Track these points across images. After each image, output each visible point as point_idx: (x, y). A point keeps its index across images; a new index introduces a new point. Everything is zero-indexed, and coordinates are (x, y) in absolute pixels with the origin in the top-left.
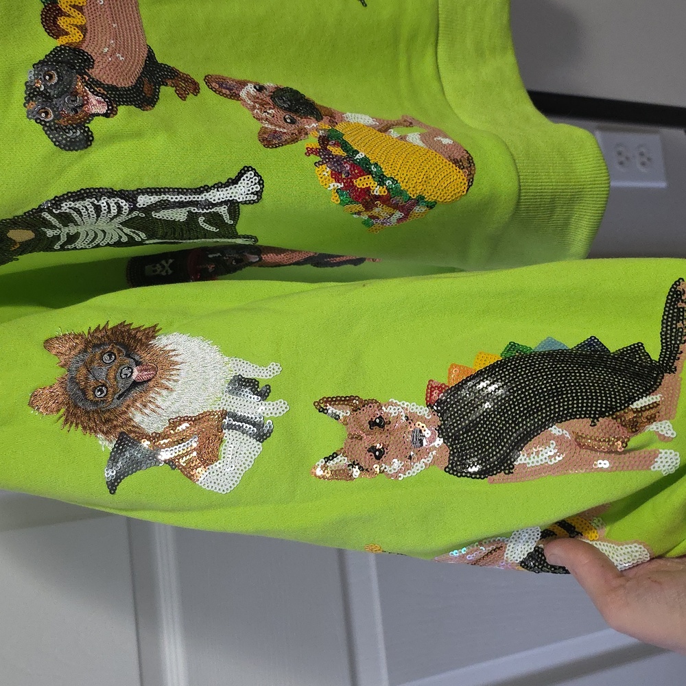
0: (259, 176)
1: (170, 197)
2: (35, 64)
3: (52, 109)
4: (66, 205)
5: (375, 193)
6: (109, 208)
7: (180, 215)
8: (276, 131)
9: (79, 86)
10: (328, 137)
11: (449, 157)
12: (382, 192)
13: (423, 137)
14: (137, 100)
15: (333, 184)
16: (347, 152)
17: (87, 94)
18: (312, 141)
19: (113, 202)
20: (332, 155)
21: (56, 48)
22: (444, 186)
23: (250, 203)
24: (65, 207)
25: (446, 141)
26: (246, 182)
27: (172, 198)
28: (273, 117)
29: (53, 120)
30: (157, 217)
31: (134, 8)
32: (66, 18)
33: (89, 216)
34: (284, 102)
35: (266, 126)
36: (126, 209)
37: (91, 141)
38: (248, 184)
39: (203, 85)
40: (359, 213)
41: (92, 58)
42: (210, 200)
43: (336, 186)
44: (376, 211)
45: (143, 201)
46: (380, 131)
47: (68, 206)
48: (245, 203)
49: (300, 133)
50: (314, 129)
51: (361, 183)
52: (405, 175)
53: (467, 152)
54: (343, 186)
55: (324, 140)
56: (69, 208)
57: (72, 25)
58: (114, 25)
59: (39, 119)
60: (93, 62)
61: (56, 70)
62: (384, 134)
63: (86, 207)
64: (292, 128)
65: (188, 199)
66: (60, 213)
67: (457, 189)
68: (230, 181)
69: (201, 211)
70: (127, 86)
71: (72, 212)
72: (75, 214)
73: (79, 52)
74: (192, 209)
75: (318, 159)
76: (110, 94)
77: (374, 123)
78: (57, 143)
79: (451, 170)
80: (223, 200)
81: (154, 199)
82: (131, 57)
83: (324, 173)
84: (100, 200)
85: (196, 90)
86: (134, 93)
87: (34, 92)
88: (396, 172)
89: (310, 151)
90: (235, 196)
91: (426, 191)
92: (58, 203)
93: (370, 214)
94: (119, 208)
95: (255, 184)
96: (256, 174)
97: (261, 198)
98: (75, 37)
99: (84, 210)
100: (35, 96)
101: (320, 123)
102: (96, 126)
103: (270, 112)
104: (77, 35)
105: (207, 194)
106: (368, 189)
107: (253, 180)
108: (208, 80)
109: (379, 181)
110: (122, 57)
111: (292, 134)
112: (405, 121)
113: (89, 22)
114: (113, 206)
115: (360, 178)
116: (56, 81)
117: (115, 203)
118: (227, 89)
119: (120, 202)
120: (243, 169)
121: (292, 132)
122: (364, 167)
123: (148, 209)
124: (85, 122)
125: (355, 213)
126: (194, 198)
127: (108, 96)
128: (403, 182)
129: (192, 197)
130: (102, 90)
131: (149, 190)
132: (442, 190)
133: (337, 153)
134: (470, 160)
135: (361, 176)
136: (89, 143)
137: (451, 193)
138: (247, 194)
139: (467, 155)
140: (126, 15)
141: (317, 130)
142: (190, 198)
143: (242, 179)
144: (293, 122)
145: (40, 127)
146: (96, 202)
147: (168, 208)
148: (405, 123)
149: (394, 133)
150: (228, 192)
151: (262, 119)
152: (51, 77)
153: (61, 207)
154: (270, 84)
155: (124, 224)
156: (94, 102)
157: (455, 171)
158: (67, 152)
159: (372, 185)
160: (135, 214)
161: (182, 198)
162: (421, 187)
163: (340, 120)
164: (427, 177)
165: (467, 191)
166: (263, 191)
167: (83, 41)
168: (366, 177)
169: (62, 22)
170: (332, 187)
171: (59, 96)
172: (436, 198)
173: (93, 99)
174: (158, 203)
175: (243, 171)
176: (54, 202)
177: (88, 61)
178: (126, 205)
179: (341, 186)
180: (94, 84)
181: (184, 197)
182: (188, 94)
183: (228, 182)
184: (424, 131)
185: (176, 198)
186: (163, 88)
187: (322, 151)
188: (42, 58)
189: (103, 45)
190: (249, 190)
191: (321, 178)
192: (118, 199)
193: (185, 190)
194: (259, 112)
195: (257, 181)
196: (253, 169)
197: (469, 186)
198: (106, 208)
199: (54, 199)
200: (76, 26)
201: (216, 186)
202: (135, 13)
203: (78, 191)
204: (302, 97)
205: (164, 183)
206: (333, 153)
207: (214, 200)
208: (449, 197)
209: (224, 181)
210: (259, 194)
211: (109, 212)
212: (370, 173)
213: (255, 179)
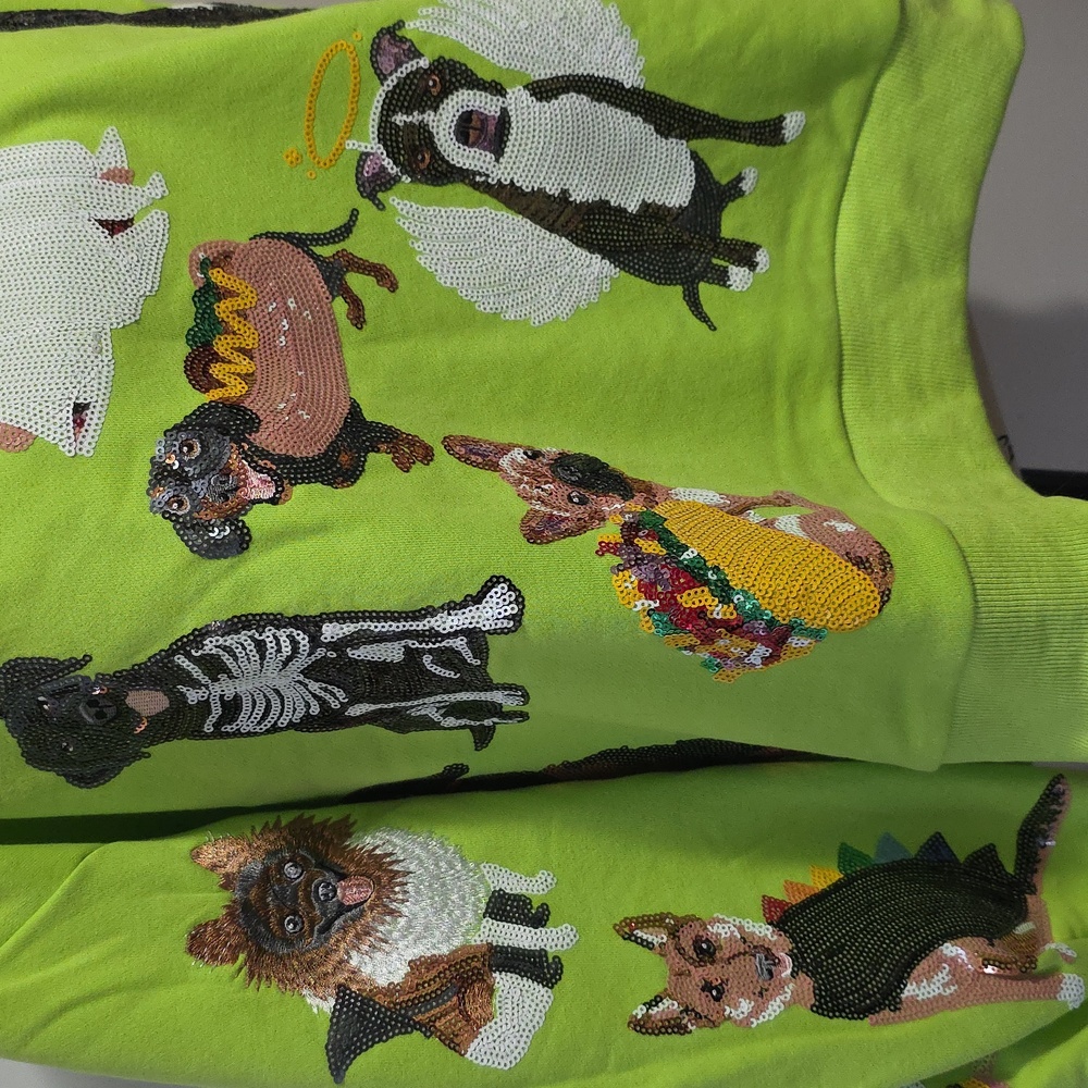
0: (515, 590)
1: (373, 625)
2: (168, 430)
3: (190, 496)
4: (211, 642)
5: (715, 615)
6: (278, 644)
7: (393, 653)
8: (552, 515)
9: (234, 459)
10: (638, 524)
11: (847, 554)
12: (728, 614)
13: (804, 522)
14: (327, 475)
15: (641, 602)
16: (668, 548)
17: (246, 471)
18: (611, 531)
19: (284, 635)
20: (643, 554)
21: (202, 406)
22: (838, 602)
23: (502, 633)
24: (210, 646)
25: (842, 527)
26: (495, 600)
27: (376, 627)
28: (551, 494)
29: (190, 513)
30: (355, 656)
31: (334, 350)
32: (224, 366)
33: (248, 659)
34: (572, 474)
35: (537, 507)
36: (304, 646)
37: (248, 543)
38: (497, 603)
39: (439, 450)
40: (691, 648)
41: (257, 417)
42: (437, 629)
43: (646, 605)
44: (721, 643)
45: (330, 631)
46: (731, 513)
47: (214, 643)
48: (494, 632)
49: (592, 518)
50: (616, 512)
51: (690, 599)
52: (767, 586)
53: (880, 546)
54: (657, 605)
55: (631, 530)
56: (216, 647)
57: (233, 373)
58: (300, 373)
59: (168, 512)
60: (259, 423)
61: (199, 437)
62: (736, 518)
63: (242, 645)
64: (580, 511)
65: (401, 628)
66: (202, 656)
67: (862, 607)
68: (469, 598)
69: (424, 645)
70: (311, 455)
71: (221, 653)
72: (225, 656)
73: (239, 410)
74: (410, 642)
75: (617, 560)
76: (282, 470)
77: (722, 501)
78: (195, 549)
79: (849, 577)
80: (458, 628)
81: (349, 628)
82: (323, 414)
83: (626, 584)
84: (264, 631)
85: (427, 455)
86: (323, 464)
87: (163, 471)
88: (751, 581)
89: (605, 548)
90: (478, 623)
91: (806, 612)
92: (199, 639)
93: (711, 650)
94: (294, 643)
95: (511, 603)
96: (512, 587)
97: (521, 624)
98: (235, 389)
99: (240, 649)
100: (164, 478)
101: (627, 503)
102: (256, 519)
103: (546, 487)
104: (239, 387)
105: (433, 620)
106: (703, 610)
107: (506, 597)
108: (449, 443)
109: (721, 596)
110: (307, 414)
111: (579, 519)
112: (777, 498)
113: (260, 369)
114: (285, 641)
115: (687, 592)
116: (197, 454)
117: (287, 636)
118: (479, 455)
119: (295, 634)
120: (490, 580)
121: (580, 516)
122: (695, 575)
123: (339, 645)
124: (239, 513)
125: (686, 648)
126: (411, 626)
127: (279, 471)
128: (764, 598)
129: (407, 625)
130: (269, 463)
131: (338, 615)
132: (835, 610)
133: (650, 550)
134: (884, 556)
135: (690, 588)
136: (245, 546)
137: (851, 614)
138: (498, 619)
139: (879, 550)
140: (321, 359)
141: (622, 513)
142: (404, 626)
143: (488, 596)
144: (583, 502)
145: (170, 525)
146: (257, 636)
147: (371, 643)
148: (777, 501)
149: (754, 516)
150: (465, 616)
151: (531, 498)
152: (191, 448)
153: (203, 645)
154: (551, 448)
155: (306, 672)
156: (256, 482)
157: (857, 577)
158: (212, 562)
159: (709, 602)
160: (320, 652)
161: (394, 627)
162: (796, 606)
163: (663, 498)
164: (806, 589)
165: (880, 610)
166: (522, 614)
167: (248, 394)
168: (699, 590)
169: (216, 370)
170: (639, 608)
171: (201, 476)
172: (823, 623)
173: (254, 478)
174: (355, 635)
175: (489, 584)
176: (192, 638)
177: (252, 422)
178: (304, 639)
179: (655, 605)
180: (256, 456)
181: (394, 625)
182: (414, 463)
183: (465, 600)
184: (807, 511)
185: (383, 627)
186: (371, 456)
187: (626, 547)
188: (179, 420)
189: (279, 400)
190: (500, 613)
191: (622, 592)
192: (291, 629)
193: (396, 615)
194: (527, 487)
195: (512, 599)
196: (506, 580)
197: (883, 603)
198: (273, 644)
199: (192, 634)
200: (239, 375)
201: (446, 607)
202: (335, 356)
203: (229, 620)
204: (604, 466)
205: (363, 603)
206: (643, 550)
207: (444, 629)
208: (848, 621)
209: (459, 599)
210: (517, 618)
211: (279, 651)
212: (707, 583)
213: (510, 596)
